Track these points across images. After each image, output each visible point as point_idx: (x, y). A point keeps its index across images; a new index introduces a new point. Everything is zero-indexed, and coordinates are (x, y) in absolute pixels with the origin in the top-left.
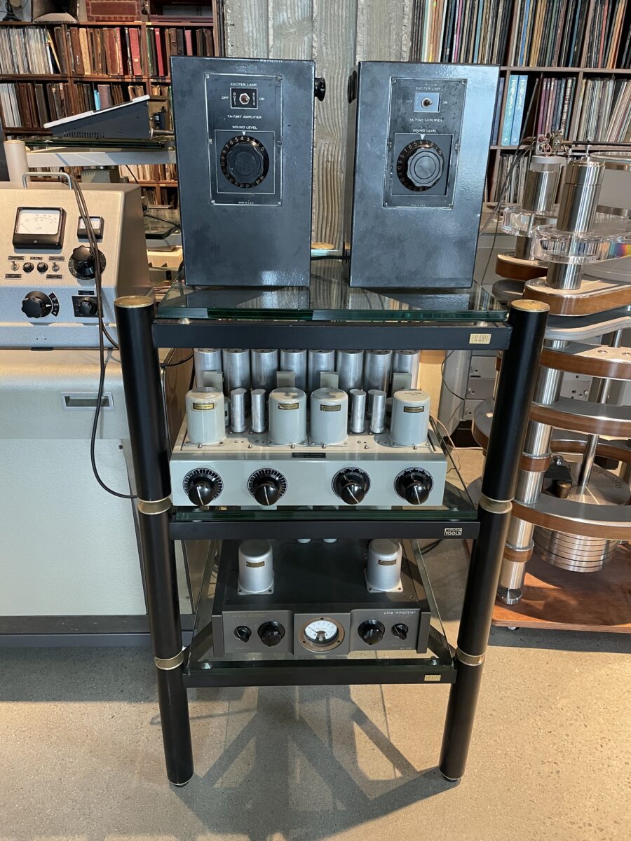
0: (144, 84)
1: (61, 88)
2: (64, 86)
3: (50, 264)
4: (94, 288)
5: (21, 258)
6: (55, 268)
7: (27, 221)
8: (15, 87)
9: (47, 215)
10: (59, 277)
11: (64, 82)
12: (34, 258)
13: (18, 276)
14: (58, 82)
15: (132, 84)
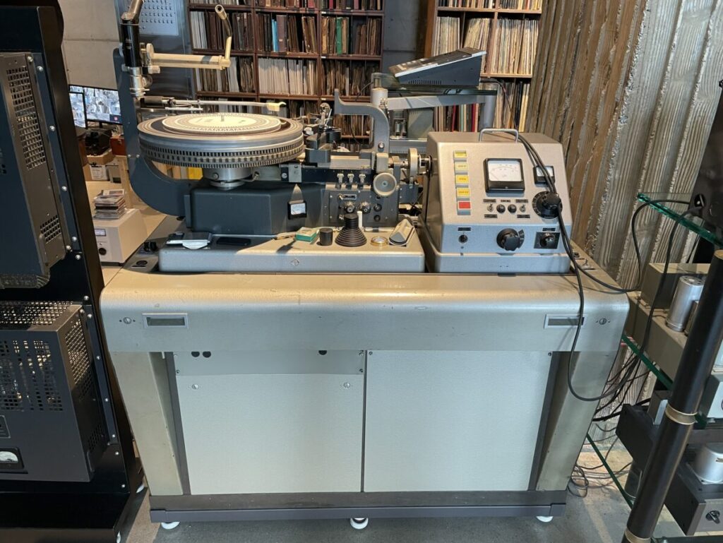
0: (315, 15)
1: (245, 17)
2: (247, 15)
3: (518, 206)
4: (556, 225)
5: (494, 201)
6: (523, 209)
7: (494, 170)
8: (205, 14)
9: (509, 165)
10: (527, 216)
11: (247, 12)
12: (504, 201)
13: (494, 216)
14: (243, 12)
15: (305, 15)
